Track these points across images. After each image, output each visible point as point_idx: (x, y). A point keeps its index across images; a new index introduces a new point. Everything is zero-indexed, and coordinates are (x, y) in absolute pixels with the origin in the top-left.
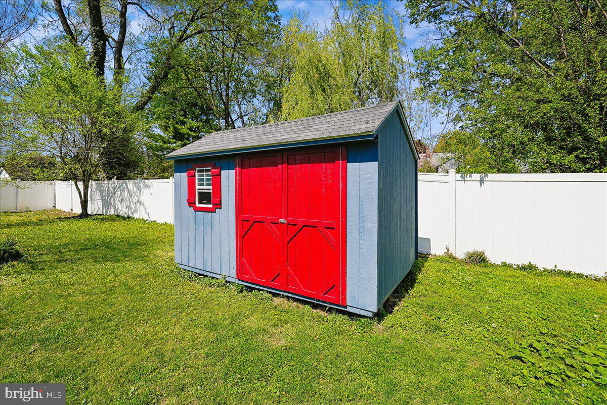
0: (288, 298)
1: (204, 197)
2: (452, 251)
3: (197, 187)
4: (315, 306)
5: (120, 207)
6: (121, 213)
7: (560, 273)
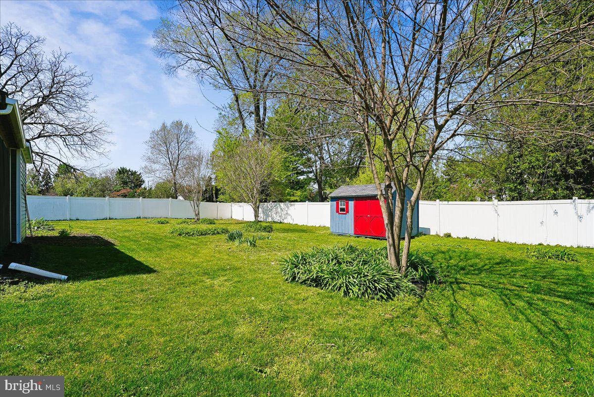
0: (370, 238)
1: (342, 210)
2: (438, 233)
3: (340, 206)
4: (378, 239)
5: (275, 217)
6: (276, 220)
7: (477, 239)
